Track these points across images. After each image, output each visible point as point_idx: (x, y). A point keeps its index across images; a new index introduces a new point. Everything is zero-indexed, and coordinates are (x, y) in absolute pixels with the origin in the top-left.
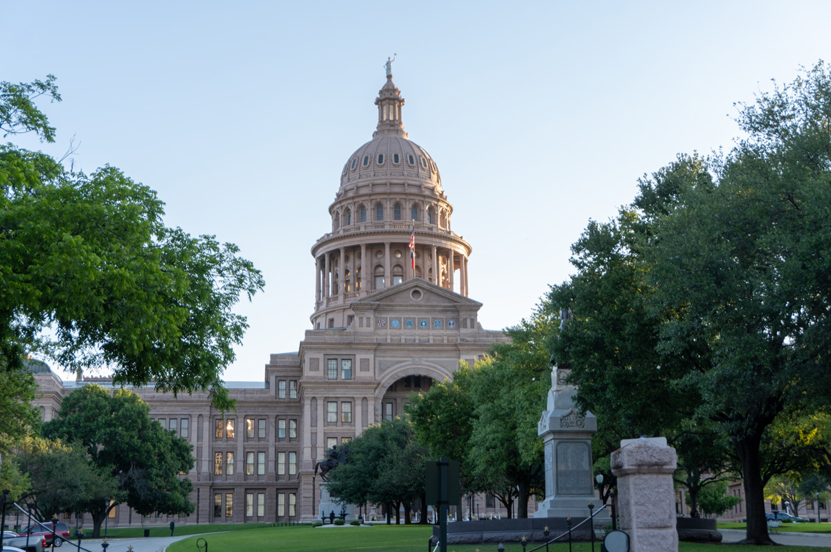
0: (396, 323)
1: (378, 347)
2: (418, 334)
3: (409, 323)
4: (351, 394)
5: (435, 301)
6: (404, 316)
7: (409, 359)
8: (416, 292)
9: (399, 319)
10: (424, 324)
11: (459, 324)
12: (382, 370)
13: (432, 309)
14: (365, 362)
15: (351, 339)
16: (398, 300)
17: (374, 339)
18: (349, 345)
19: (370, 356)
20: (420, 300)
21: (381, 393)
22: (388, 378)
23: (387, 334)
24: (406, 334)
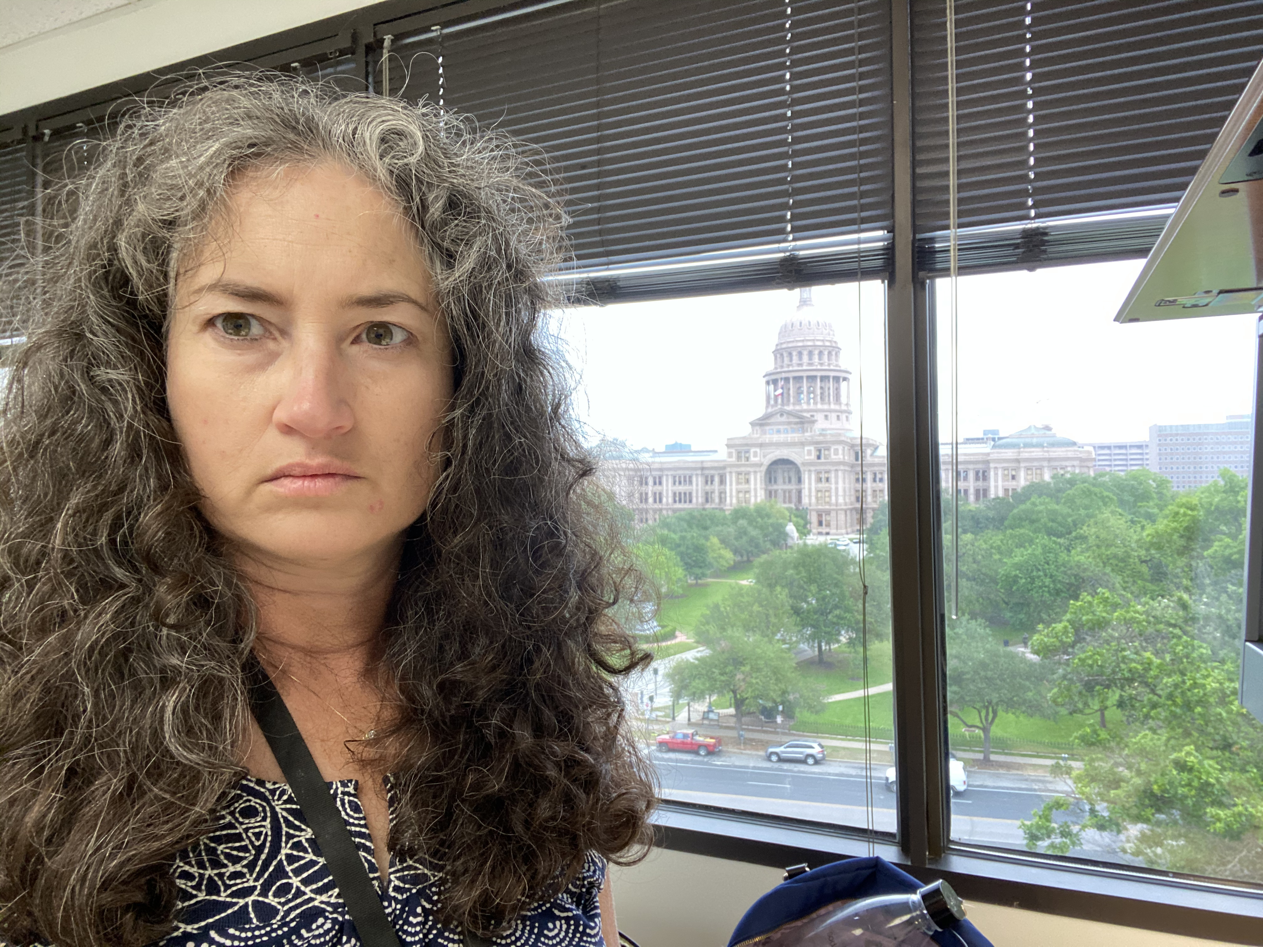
1: (761, 445)
2: (782, 437)
3: (779, 431)
4: (749, 469)
5: (792, 419)
6: (775, 428)
8: (782, 415)
11: (804, 431)
12: (764, 456)
13: (789, 423)
14: (755, 453)
15: (749, 442)
16: (772, 420)
17: (760, 441)
18: (747, 445)
19: (758, 450)
20: (784, 419)
21: (764, 468)
22: (767, 461)
23: (767, 438)
24: (776, 438)
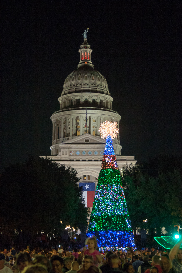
0: (78, 153)
7: (84, 168)
9: (80, 151)
10: (90, 153)
